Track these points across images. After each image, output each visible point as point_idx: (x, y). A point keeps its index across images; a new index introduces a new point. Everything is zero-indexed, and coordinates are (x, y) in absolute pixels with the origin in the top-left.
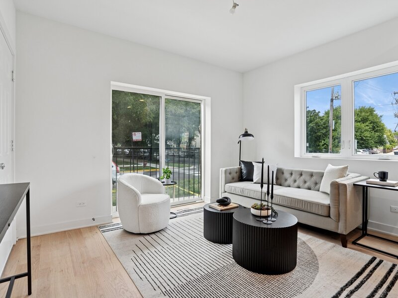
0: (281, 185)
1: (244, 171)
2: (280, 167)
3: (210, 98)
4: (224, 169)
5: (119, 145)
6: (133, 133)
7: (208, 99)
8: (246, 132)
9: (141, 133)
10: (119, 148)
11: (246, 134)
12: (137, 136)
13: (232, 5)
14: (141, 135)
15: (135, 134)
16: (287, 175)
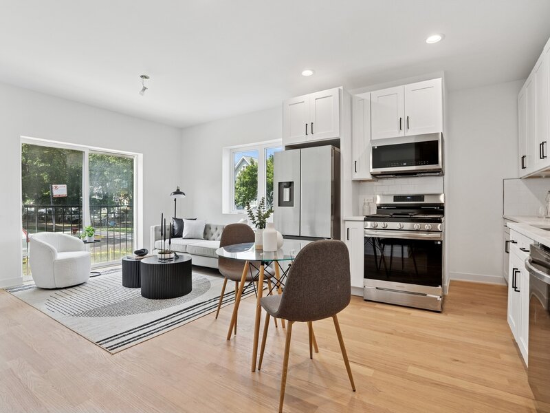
0: (208, 240)
1: (176, 228)
2: (208, 223)
3: (142, 155)
4: (154, 226)
5: (30, 202)
6: (53, 186)
7: (141, 156)
8: (178, 190)
9: (65, 185)
10: (31, 207)
11: (178, 192)
12: (60, 190)
13: (142, 88)
14: (66, 188)
15: (56, 187)
16: (213, 230)
